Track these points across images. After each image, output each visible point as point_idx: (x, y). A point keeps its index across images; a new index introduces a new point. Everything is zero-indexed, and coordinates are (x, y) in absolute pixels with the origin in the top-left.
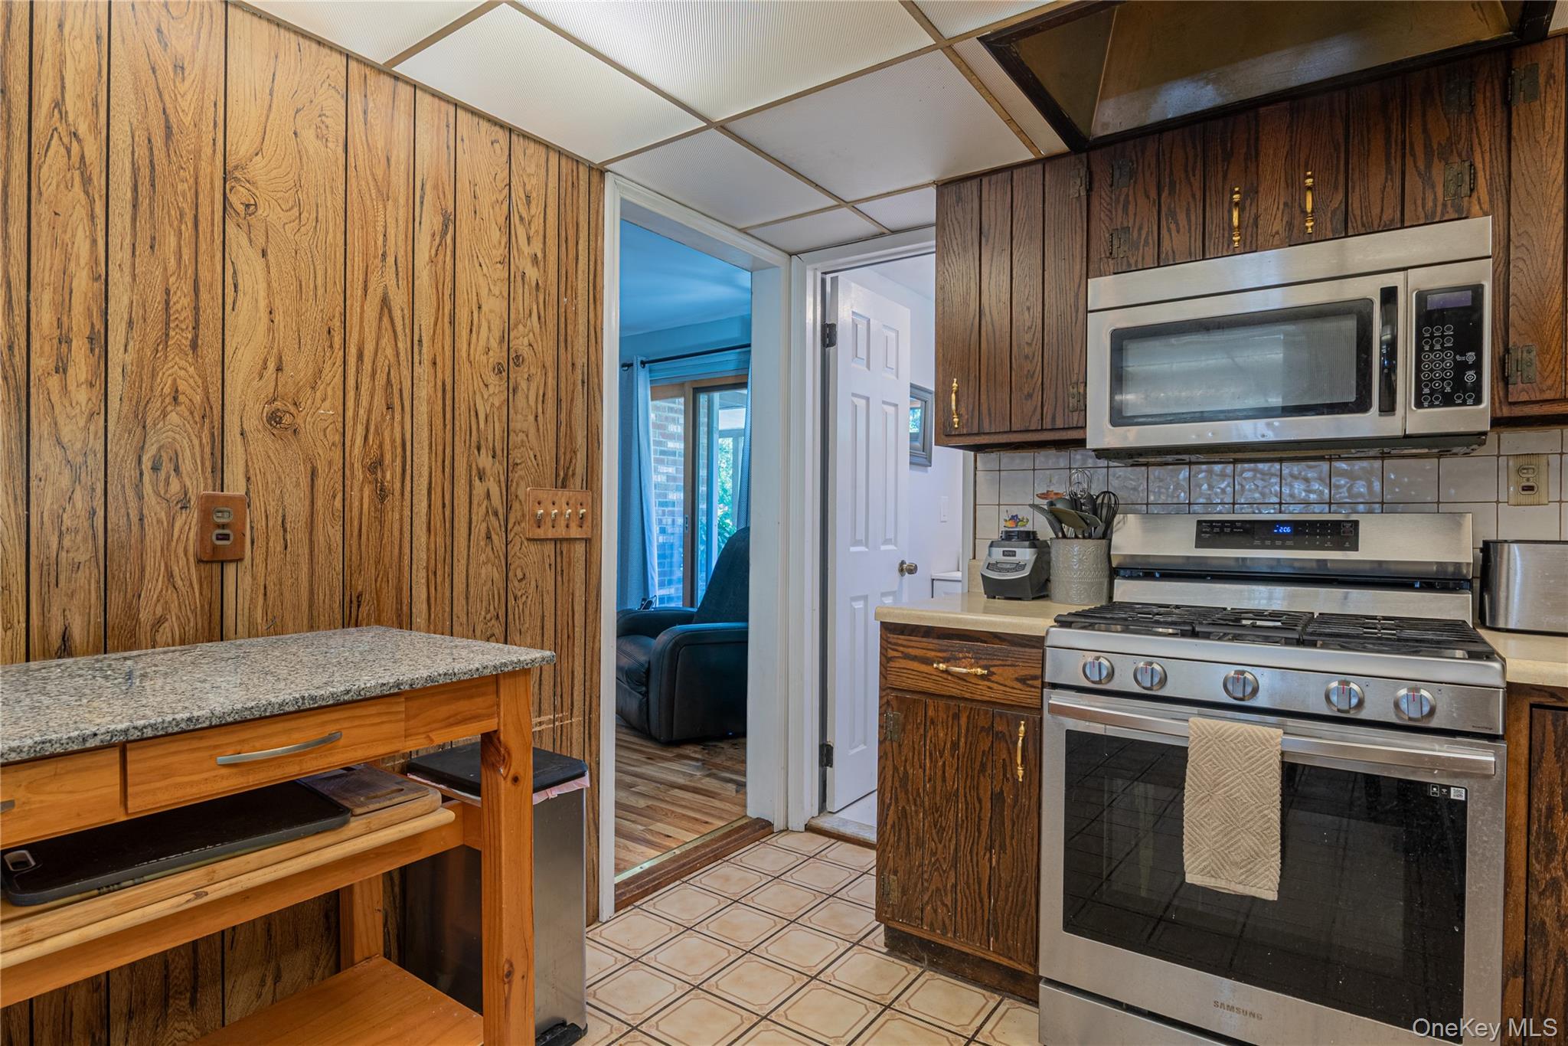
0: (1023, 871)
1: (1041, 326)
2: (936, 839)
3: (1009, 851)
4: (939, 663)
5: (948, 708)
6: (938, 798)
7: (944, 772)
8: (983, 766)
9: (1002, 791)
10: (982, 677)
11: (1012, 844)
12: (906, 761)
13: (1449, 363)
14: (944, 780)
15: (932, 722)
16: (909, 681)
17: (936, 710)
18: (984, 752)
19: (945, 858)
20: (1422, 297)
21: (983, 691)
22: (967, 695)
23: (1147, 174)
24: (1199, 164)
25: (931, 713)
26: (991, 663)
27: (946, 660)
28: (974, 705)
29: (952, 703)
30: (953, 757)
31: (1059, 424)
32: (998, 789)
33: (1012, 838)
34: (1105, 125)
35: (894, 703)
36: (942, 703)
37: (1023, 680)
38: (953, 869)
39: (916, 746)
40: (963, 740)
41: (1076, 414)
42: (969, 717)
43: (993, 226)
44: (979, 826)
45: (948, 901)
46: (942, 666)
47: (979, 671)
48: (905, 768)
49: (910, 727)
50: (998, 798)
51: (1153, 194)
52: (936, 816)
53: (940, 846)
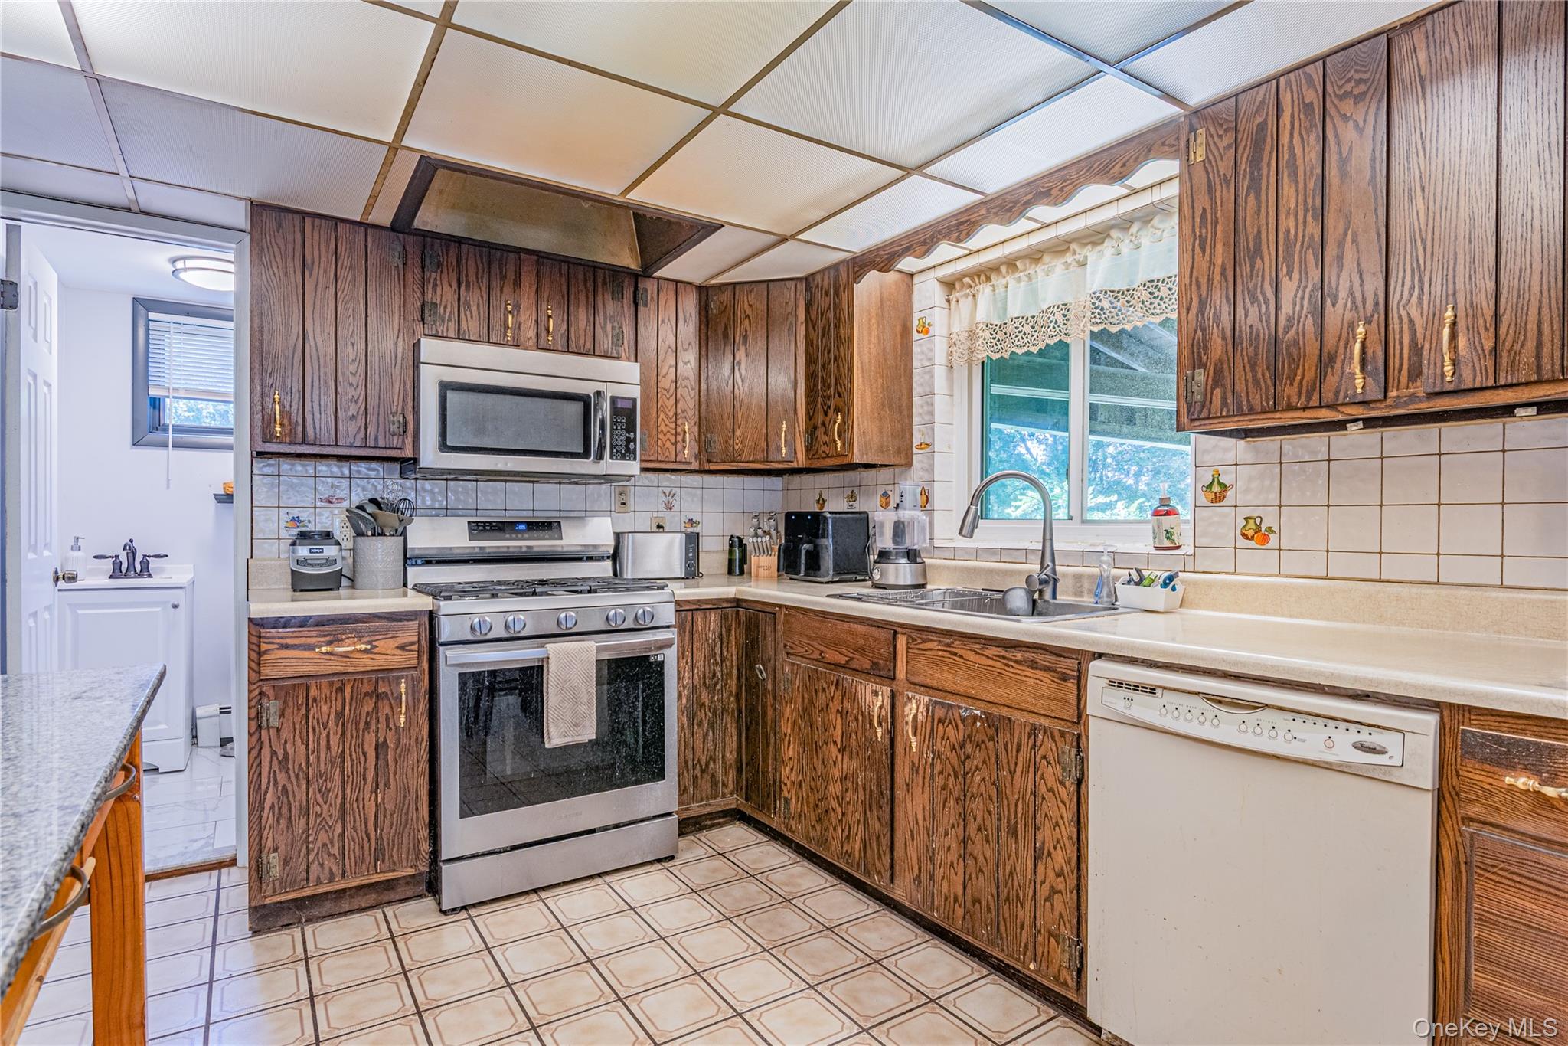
0: (405, 797)
1: (364, 361)
2: (320, 800)
3: (393, 786)
4: (320, 647)
5: (331, 684)
6: (322, 765)
7: (328, 741)
8: (367, 724)
9: (385, 740)
10: (366, 651)
11: (395, 779)
12: (286, 743)
13: (623, 438)
14: (328, 747)
15: (315, 700)
16: (288, 669)
17: (319, 688)
18: (368, 713)
19: (331, 816)
20: (614, 399)
21: (367, 663)
22: (351, 670)
23: (451, 270)
24: (486, 276)
25: (313, 692)
26: (372, 638)
27: (330, 643)
28: (357, 677)
29: (335, 679)
30: (337, 726)
31: (381, 444)
32: (381, 739)
33: (396, 773)
34: (425, 223)
35: (271, 693)
36: (324, 681)
37: (402, 647)
38: (340, 821)
39: (297, 726)
40: (347, 708)
41: (395, 438)
42: (352, 687)
43: (316, 263)
44: (364, 775)
45: (335, 851)
46: (324, 649)
47: (363, 647)
48: (285, 750)
49: (290, 710)
50: (381, 747)
51: (455, 285)
52: (321, 781)
53: (326, 807)
